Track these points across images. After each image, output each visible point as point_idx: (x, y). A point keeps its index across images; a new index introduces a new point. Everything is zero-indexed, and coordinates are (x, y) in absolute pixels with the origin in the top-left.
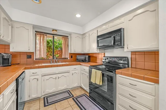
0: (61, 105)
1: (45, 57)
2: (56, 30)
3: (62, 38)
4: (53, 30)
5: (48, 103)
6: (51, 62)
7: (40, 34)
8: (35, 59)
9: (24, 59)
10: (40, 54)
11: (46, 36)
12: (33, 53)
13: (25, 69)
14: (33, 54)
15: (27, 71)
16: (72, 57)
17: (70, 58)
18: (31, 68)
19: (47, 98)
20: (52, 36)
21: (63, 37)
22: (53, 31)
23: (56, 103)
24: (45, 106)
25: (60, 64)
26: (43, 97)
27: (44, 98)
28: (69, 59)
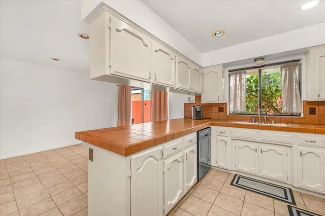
0: (256, 198)
1: (244, 110)
2: (262, 58)
3: (281, 68)
4: (256, 60)
5: (237, 183)
6: (253, 120)
7: (236, 74)
8: (230, 113)
9: (215, 113)
10: (235, 106)
11: (245, 73)
12: (226, 104)
13: (212, 124)
14: (226, 106)
15: (213, 128)
16: (313, 111)
17: (305, 114)
18: (218, 125)
19: (239, 178)
20: (257, 70)
21: (284, 65)
22: (256, 63)
23: (250, 192)
24: (232, 184)
25: (273, 125)
26: (234, 173)
27: (236, 175)
28: (302, 115)
